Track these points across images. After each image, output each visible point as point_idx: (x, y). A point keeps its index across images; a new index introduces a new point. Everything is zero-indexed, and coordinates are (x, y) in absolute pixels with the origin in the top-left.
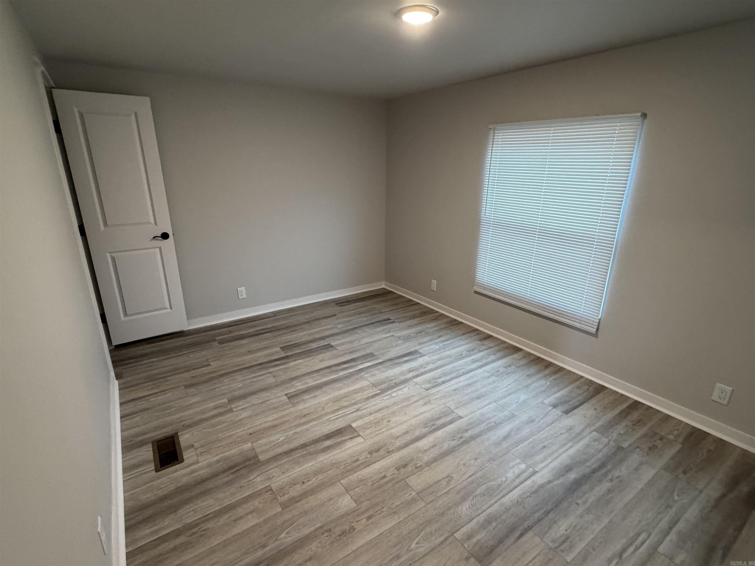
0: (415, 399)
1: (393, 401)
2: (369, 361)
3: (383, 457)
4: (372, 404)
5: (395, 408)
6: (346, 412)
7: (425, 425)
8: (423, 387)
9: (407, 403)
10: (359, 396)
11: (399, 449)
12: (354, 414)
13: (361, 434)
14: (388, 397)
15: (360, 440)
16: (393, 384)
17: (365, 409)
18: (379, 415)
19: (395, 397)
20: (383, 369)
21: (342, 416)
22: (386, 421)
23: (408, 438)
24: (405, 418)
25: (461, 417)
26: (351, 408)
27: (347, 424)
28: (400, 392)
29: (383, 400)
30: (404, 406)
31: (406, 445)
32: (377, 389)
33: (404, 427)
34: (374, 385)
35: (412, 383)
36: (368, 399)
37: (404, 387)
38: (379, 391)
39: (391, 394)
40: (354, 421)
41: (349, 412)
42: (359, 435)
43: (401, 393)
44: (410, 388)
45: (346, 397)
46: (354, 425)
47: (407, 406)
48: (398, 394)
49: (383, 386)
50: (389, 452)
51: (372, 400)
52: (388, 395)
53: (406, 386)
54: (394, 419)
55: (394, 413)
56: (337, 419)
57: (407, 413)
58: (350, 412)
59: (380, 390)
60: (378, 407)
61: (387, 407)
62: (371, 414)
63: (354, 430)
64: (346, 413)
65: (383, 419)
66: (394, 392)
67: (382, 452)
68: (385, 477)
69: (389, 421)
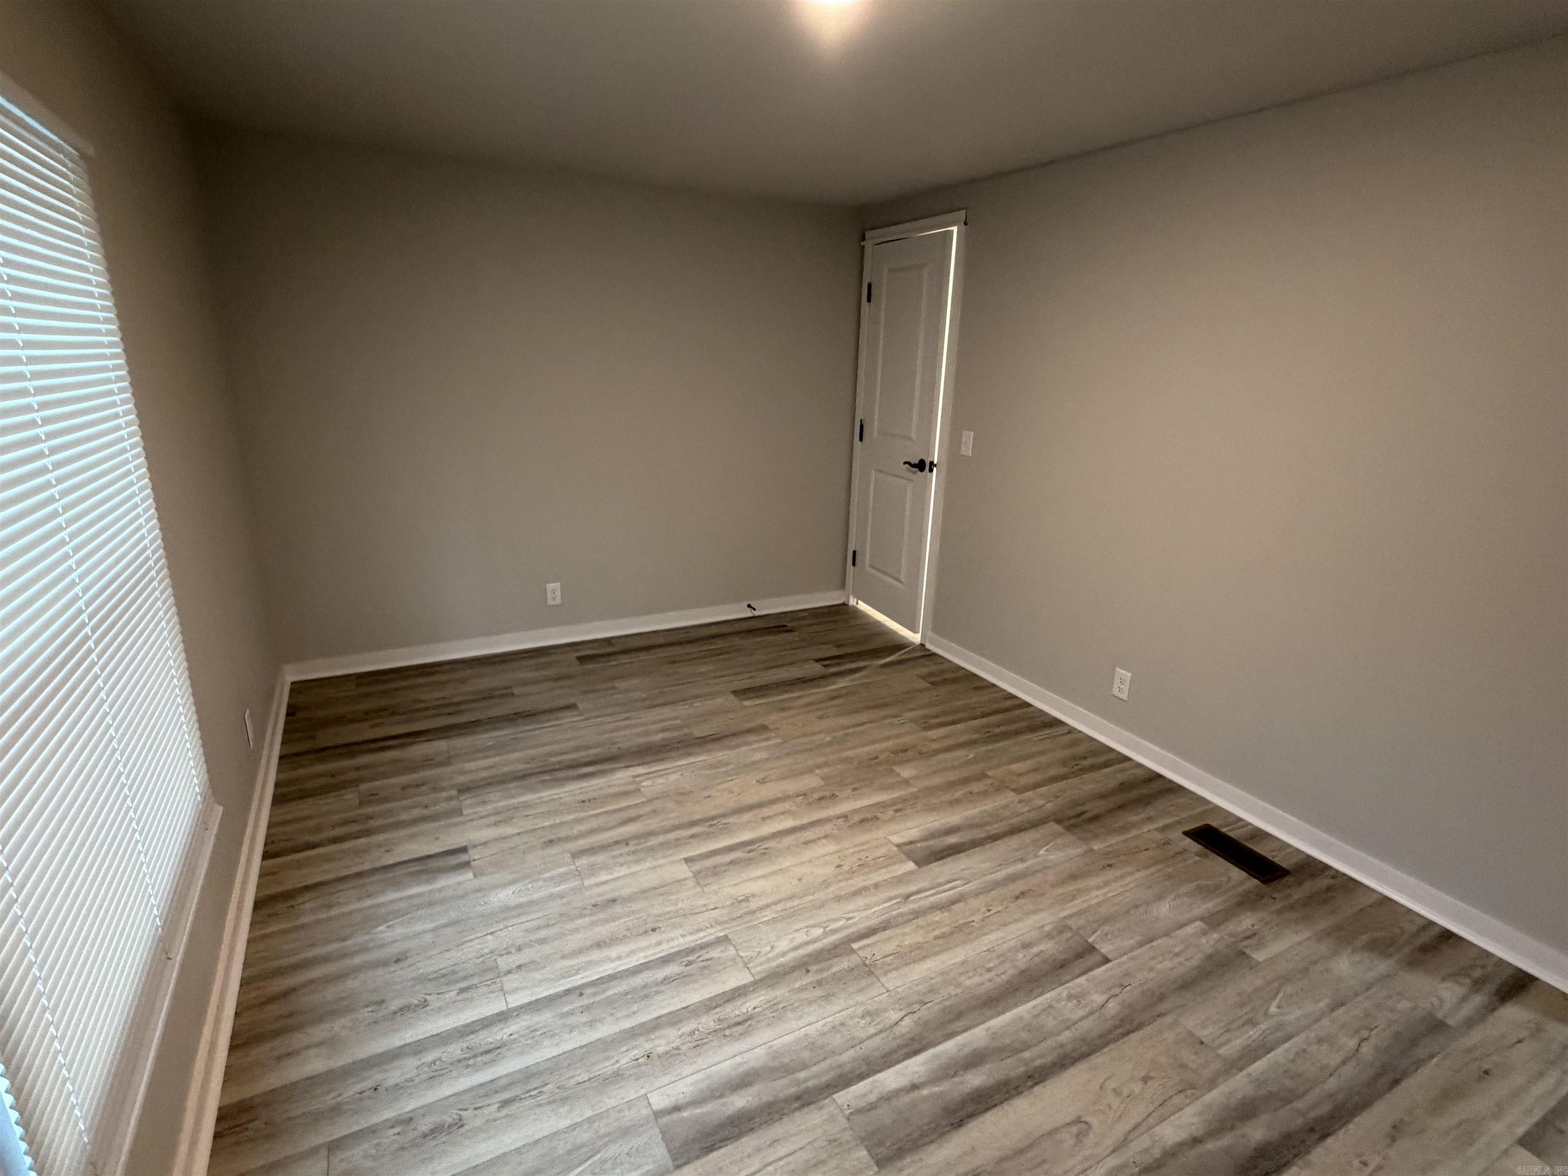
0: (768, 915)
1: (823, 916)
2: (888, 1098)
3: (855, 811)
4: (873, 910)
5: (821, 895)
6: (932, 895)
7: (766, 855)
8: (731, 948)
9: (789, 904)
10: (909, 936)
11: (828, 820)
12: (913, 888)
13: (895, 848)
14: (833, 926)
15: (896, 839)
16: (813, 968)
17: (890, 899)
18: (859, 882)
19: (814, 926)
20: (837, 1040)
21: (940, 885)
22: (846, 868)
23: (808, 835)
24: (806, 869)
25: (688, 860)
26: (922, 903)
27: (924, 869)
28: (801, 938)
29: (848, 919)
30: (801, 898)
31: (812, 824)
32: (862, 954)
33: (808, 854)
34: (868, 970)
35: (759, 970)
36: (885, 926)
37: (784, 954)
38: (855, 946)
39: (826, 934)
40: (911, 873)
41: (927, 893)
42: (898, 846)
43: (796, 935)
44: (769, 948)
45: (942, 936)
46: (911, 866)
47: (791, 898)
48: (807, 933)
49: (842, 964)
50: (845, 817)
51: (874, 922)
52: (834, 931)
53: (778, 956)
54: (829, 870)
55: (826, 884)
56: (949, 882)
57: (795, 881)
58: (923, 895)
59: (853, 951)
60: (861, 901)
61: (838, 899)
62: (876, 886)
63: (910, 856)
64: (932, 892)
65: (852, 873)
66: (815, 941)
67: (857, 818)
68: (854, 789)
69: (839, 866)
